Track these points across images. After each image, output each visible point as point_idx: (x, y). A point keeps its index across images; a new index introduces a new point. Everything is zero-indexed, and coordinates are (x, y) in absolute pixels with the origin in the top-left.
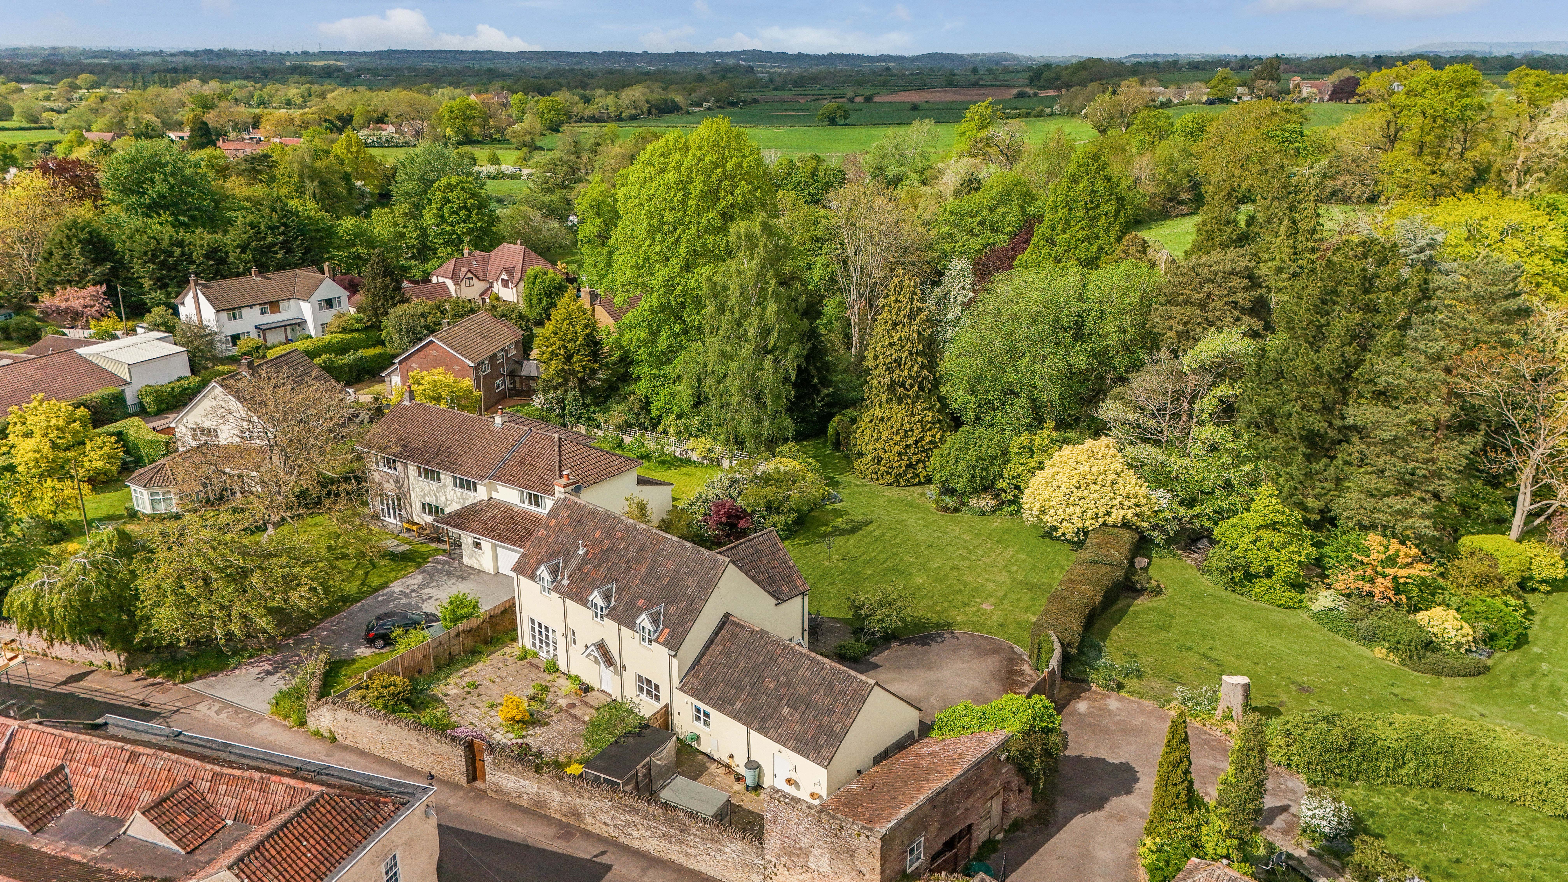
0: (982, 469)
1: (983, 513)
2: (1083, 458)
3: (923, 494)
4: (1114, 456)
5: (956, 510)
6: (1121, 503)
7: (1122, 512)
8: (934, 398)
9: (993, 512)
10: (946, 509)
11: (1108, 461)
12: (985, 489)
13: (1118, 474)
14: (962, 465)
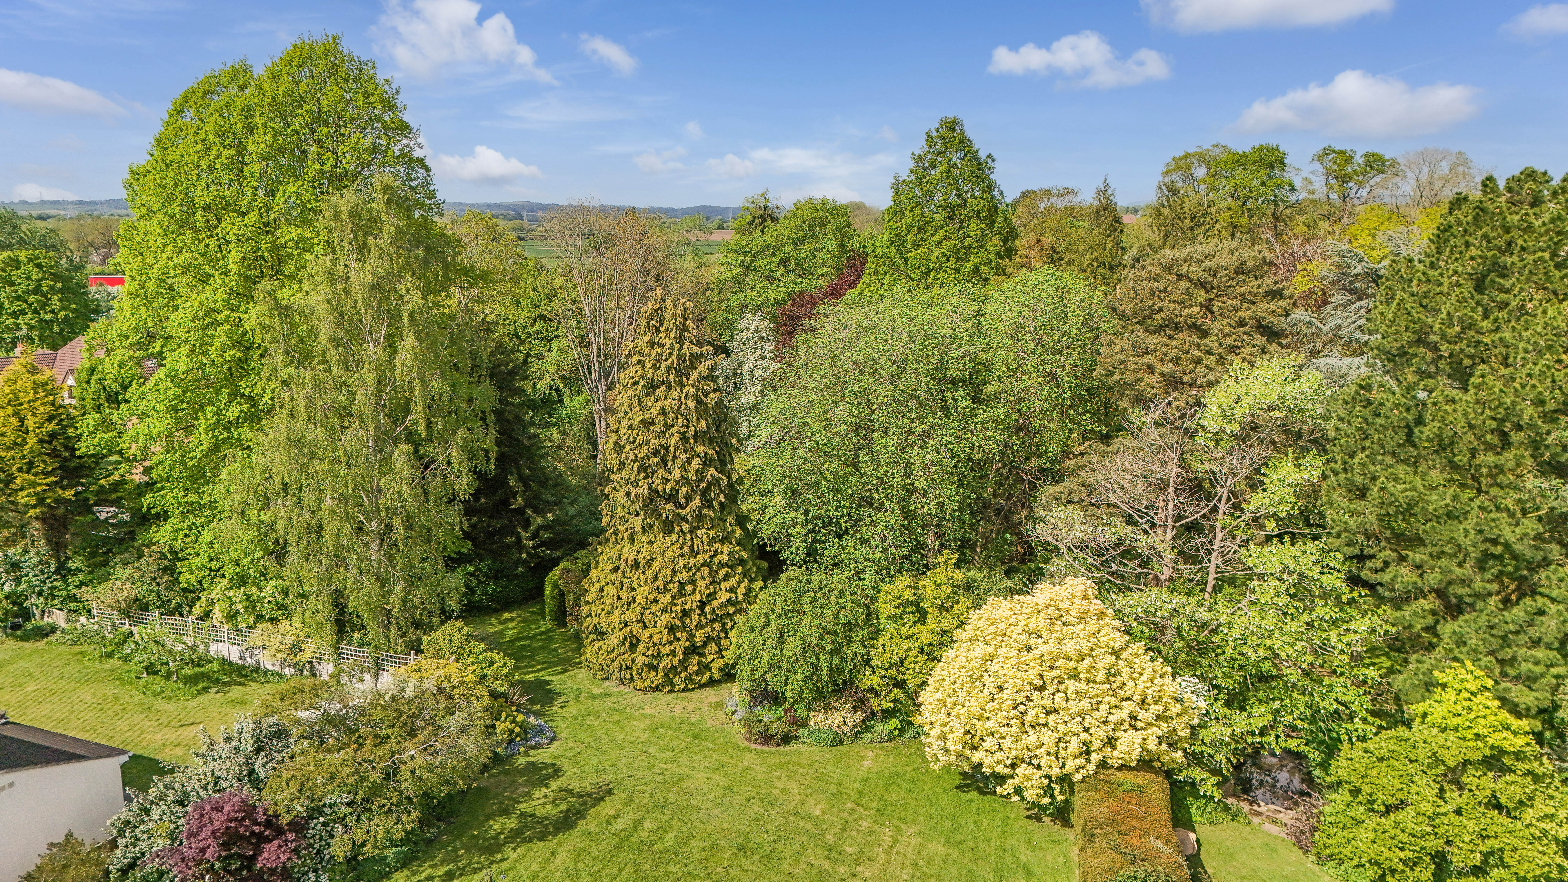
0: (832, 653)
1: (838, 741)
2: (1040, 623)
3: (719, 706)
4: (1101, 615)
5: (787, 739)
6: (1133, 717)
7: (1138, 737)
8: (730, 519)
9: (857, 735)
10: (765, 738)
11: (1092, 627)
12: (837, 691)
13: (1117, 654)
14: (792, 646)
